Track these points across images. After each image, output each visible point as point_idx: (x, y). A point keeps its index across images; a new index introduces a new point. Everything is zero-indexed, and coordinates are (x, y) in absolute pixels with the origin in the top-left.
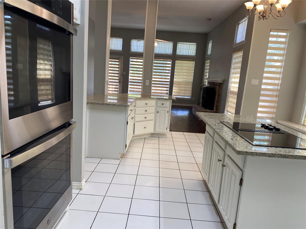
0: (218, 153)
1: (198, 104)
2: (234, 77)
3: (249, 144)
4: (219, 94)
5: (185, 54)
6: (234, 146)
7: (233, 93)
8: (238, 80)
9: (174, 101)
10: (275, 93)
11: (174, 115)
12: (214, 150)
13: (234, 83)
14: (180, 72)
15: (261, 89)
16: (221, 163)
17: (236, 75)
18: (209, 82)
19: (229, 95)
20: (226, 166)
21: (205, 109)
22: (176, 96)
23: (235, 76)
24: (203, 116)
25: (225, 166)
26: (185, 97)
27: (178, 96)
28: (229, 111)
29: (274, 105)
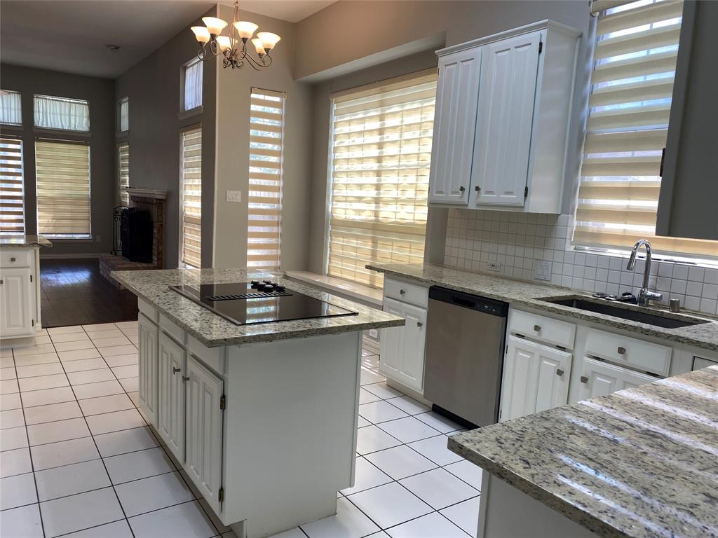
0: (172, 355)
1: (114, 252)
2: (191, 186)
3: (229, 323)
4: (162, 226)
5: (60, 127)
6: (201, 333)
7: (191, 221)
8: (198, 193)
9: (44, 249)
10: (276, 218)
11: (49, 285)
12: (163, 351)
13: (191, 198)
14: (53, 173)
15: (247, 211)
16: (180, 375)
17: (193, 182)
18: (132, 198)
19: (184, 226)
20: (191, 379)
21: (131, 261)
22: (49, 236)
23: (190, 183)
24: (128, 278)
25: (188, 379)
26: (74, 236)
27: (53, 235)
28: (189, 262)
29: (276, 242)
